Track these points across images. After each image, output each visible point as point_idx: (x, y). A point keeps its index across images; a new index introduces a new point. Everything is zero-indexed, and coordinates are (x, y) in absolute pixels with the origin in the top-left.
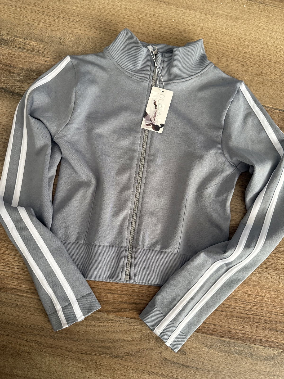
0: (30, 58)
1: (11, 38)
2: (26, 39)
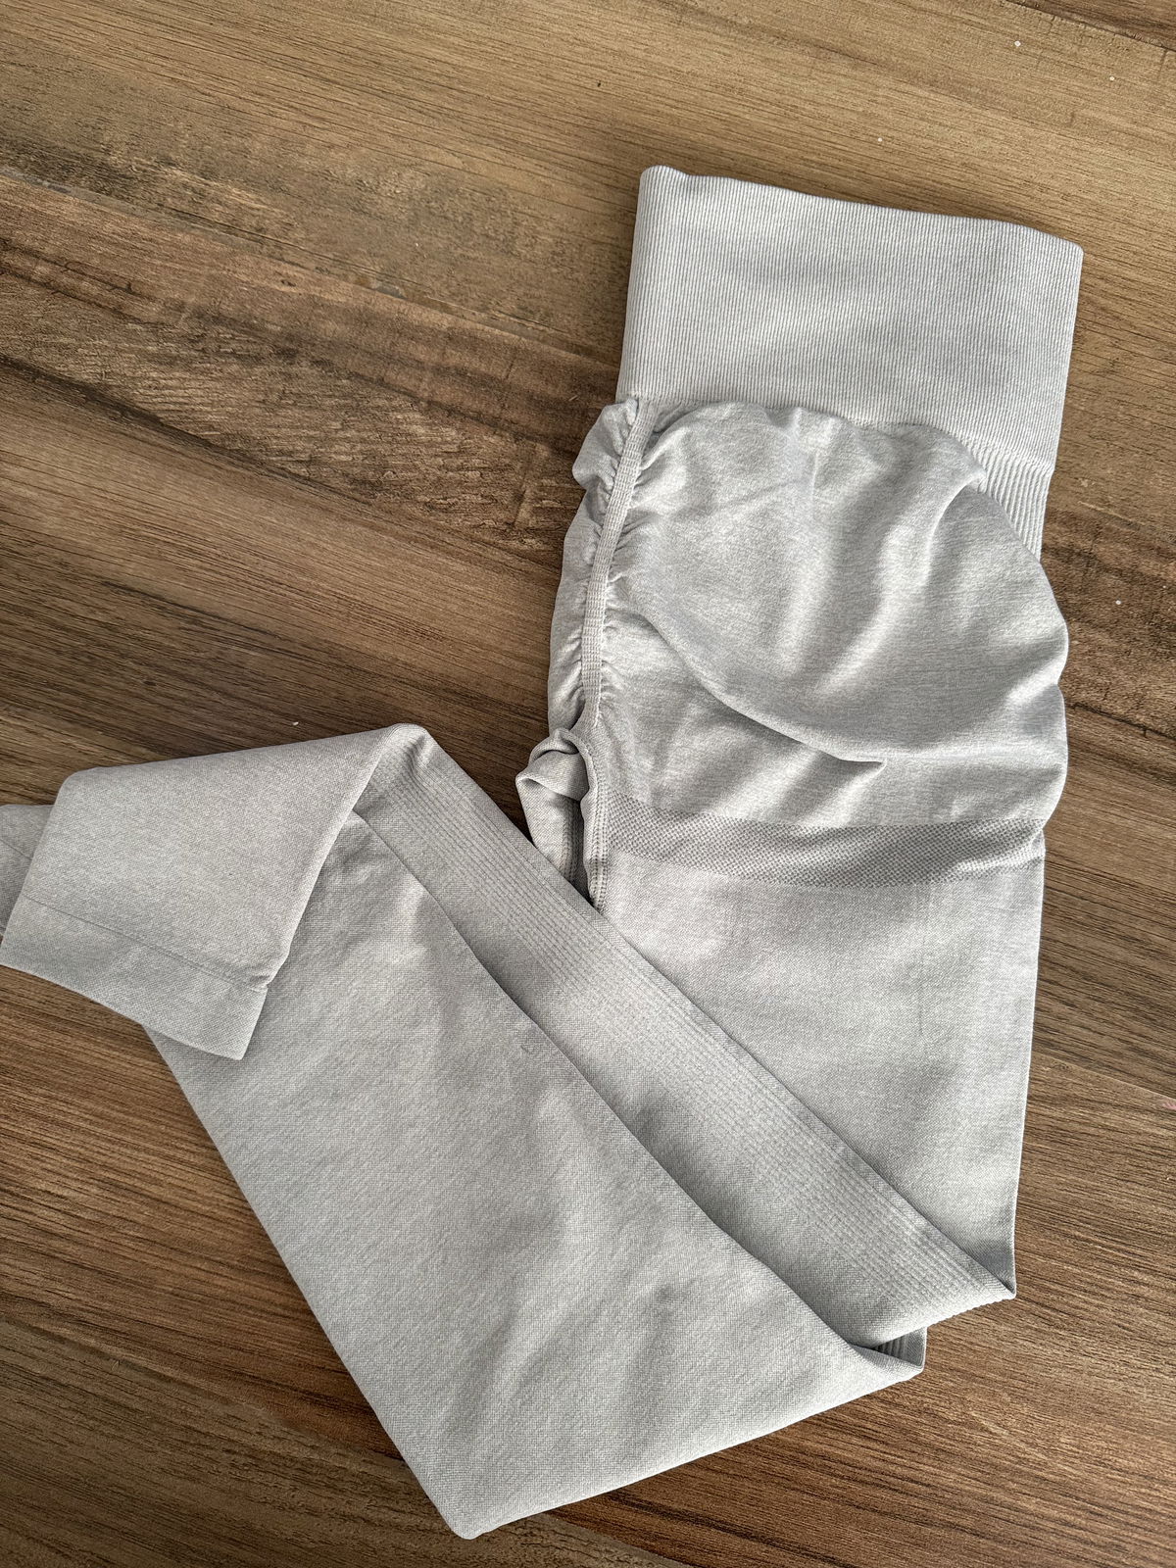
0: (217, 259)
1: (144, 168)
2: (208, 173)
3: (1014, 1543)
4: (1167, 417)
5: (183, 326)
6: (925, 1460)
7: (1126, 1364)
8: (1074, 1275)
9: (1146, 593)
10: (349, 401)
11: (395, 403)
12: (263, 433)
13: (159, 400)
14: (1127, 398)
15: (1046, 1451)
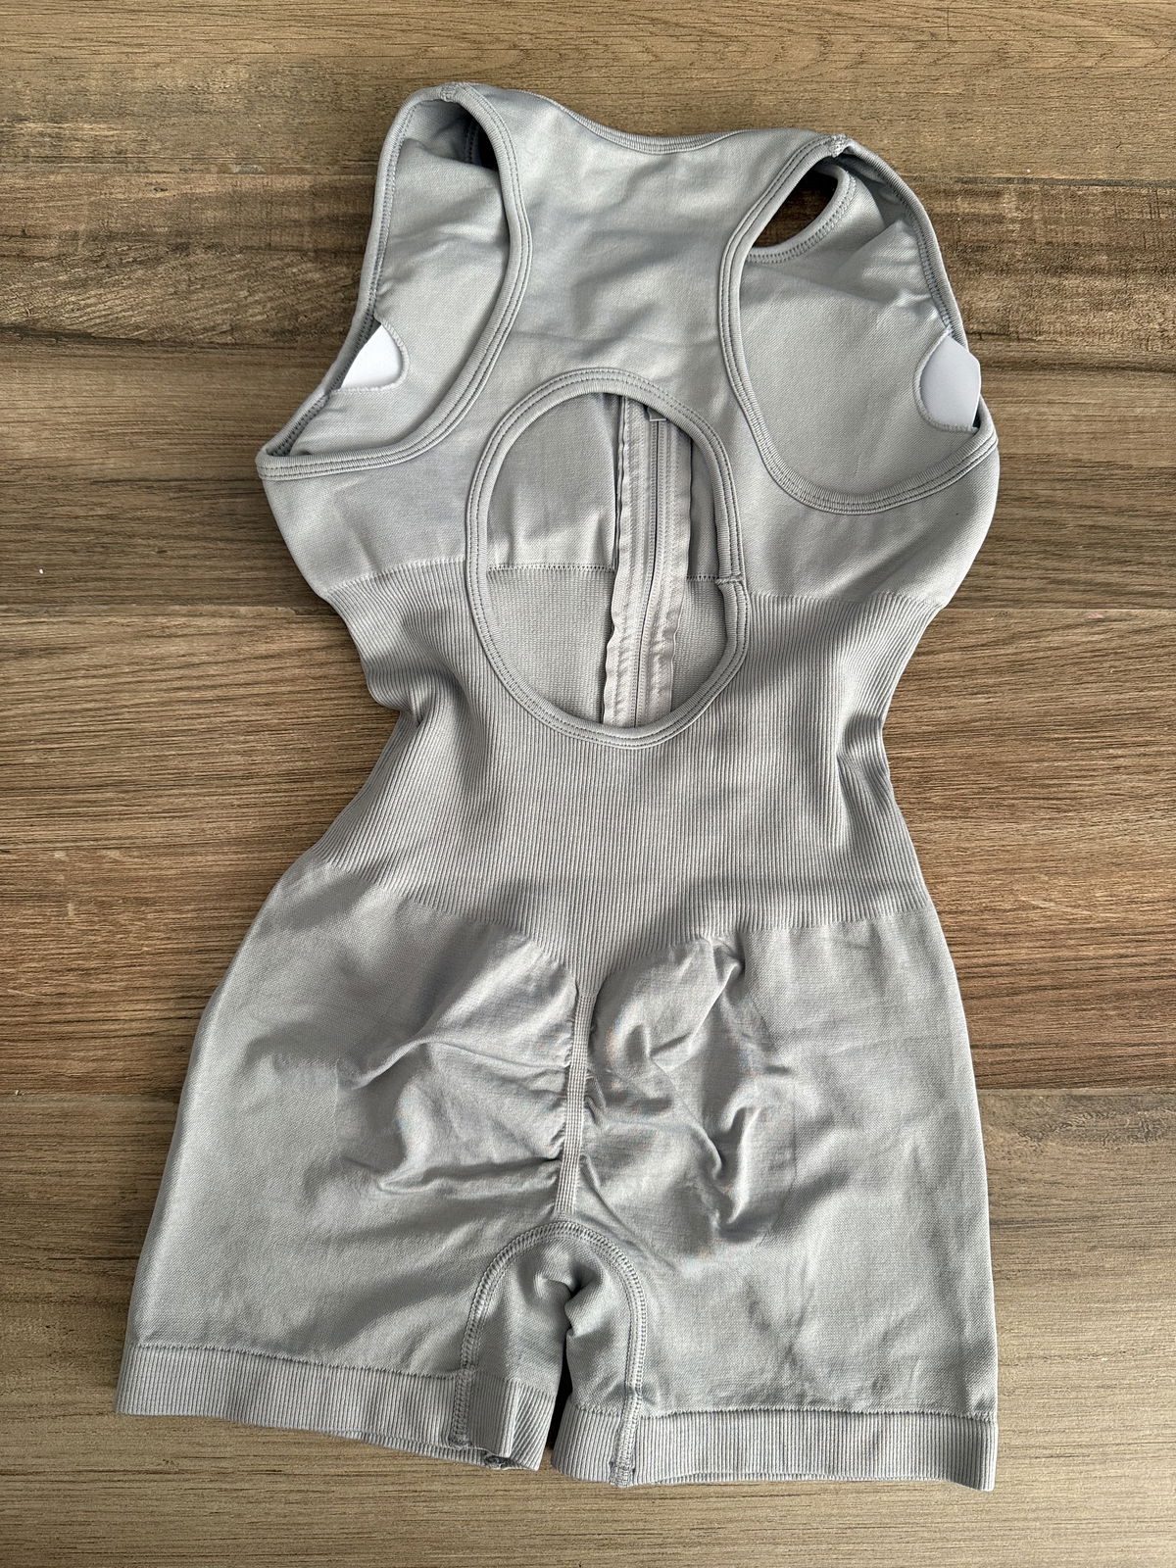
3: (1088, 985)
4: (916, 85)
5: (83, 252)
6: (998, 946)
7: (1126, 821)
8: (1065, 768)
9: (946, 229)
10: (248, 271)
11: (287, 260)
12: (184, 319)
13: (85, 318)
14: (881, 80)
15: (1087, 907)
